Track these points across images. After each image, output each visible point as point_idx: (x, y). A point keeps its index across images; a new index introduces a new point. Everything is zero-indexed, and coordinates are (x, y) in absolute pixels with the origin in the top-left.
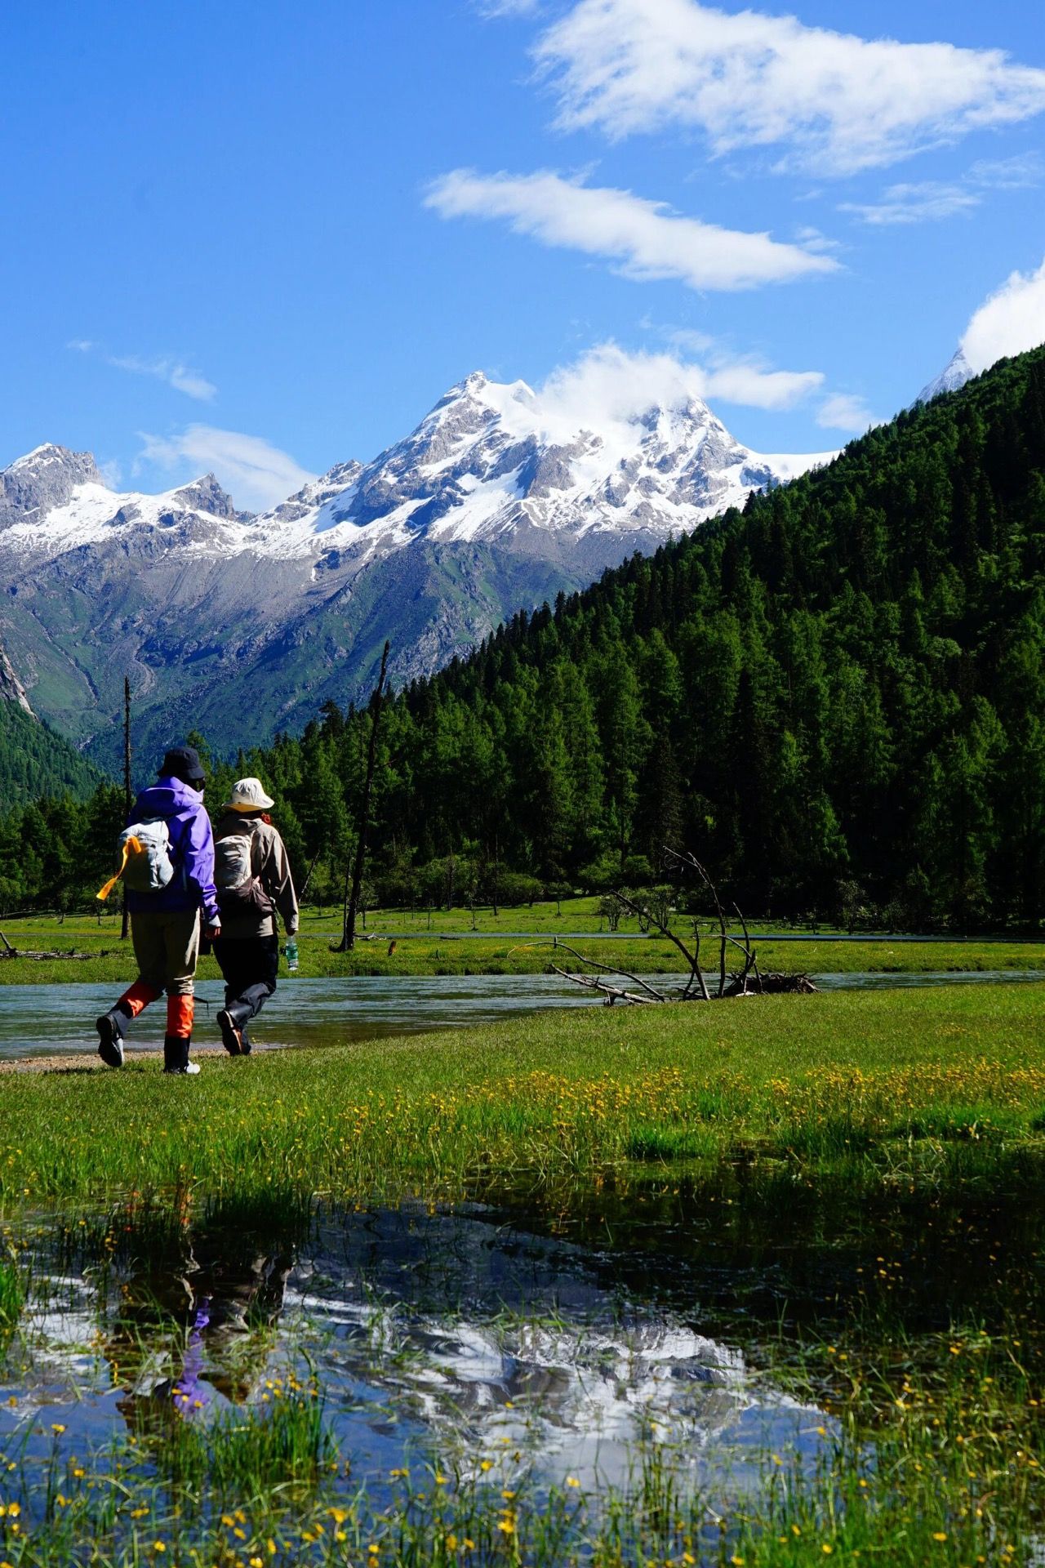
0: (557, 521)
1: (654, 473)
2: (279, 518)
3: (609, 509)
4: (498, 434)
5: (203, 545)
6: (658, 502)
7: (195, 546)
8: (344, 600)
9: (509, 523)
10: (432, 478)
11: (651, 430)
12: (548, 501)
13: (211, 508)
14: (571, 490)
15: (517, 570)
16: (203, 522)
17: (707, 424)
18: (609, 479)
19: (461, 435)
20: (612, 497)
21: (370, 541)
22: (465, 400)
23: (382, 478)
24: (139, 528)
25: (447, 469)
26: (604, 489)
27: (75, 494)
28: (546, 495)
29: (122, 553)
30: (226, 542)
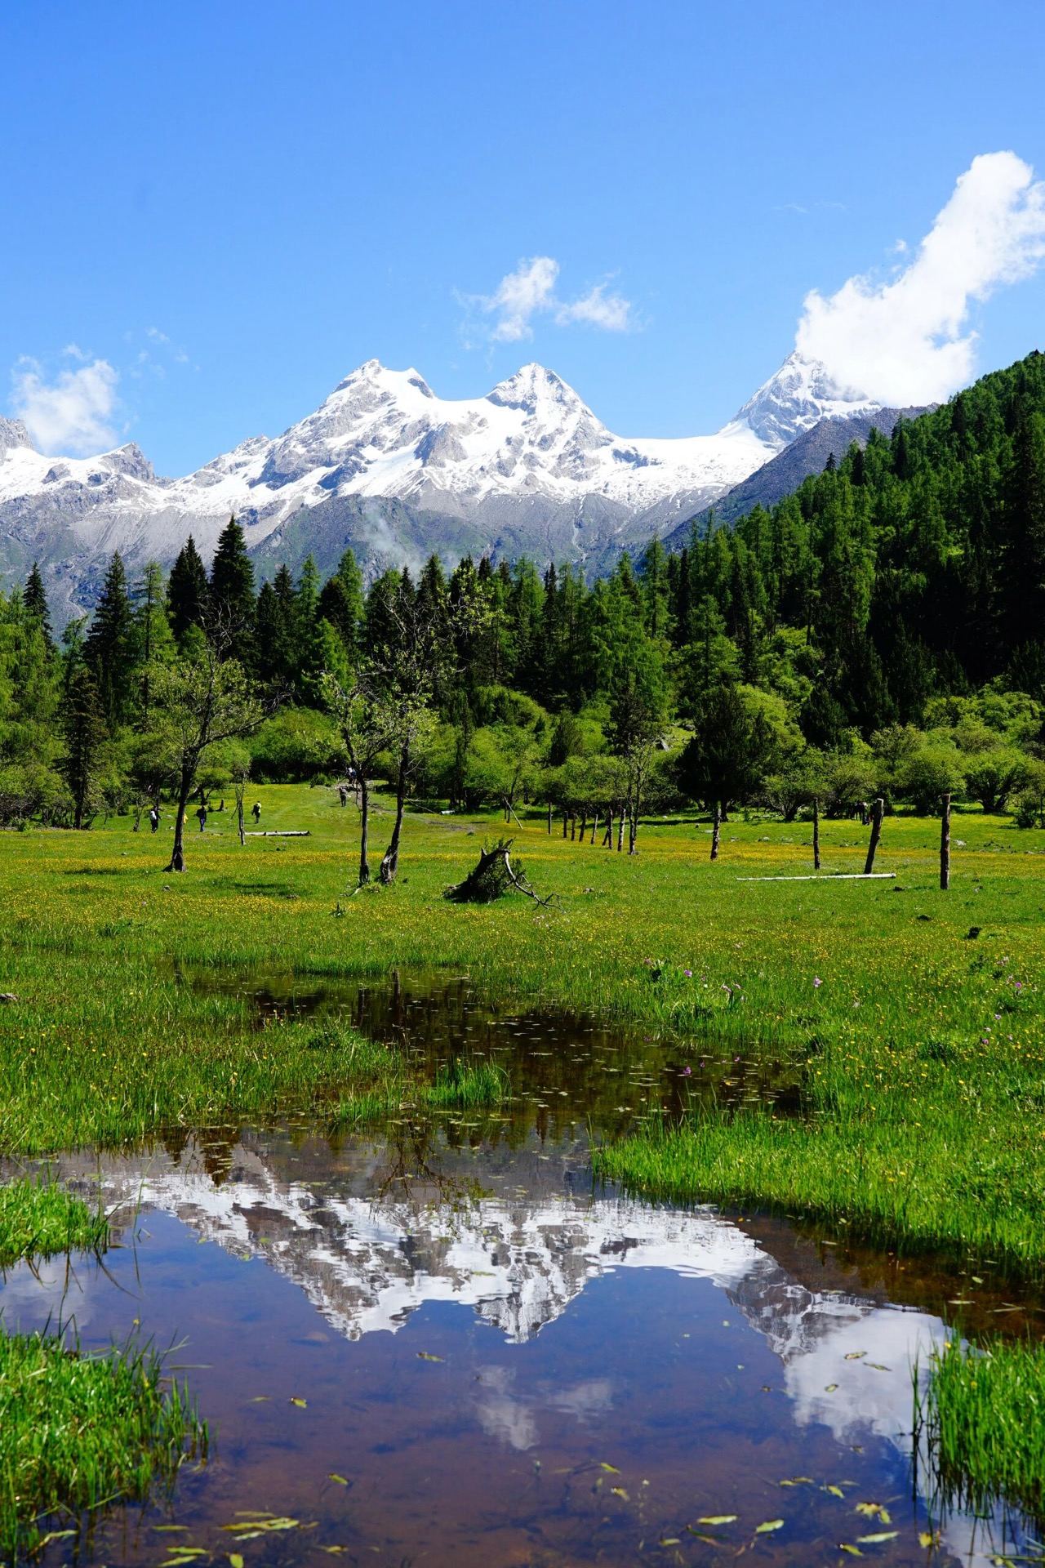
0: (456, 487)
1: (536, 450)
2: (196, 483)
3: (501, 478)
4: (395, 413)
5: (129, 502)
6: (542, 475)
7: (120, 502)
8: (275, 544)
9: (413, 487)
10: (337, 449)
11: (529, 414)
12: (444, 470)
13: (134, 472)
14: (463, 462)
15: (429, 524)
16: (129, 483)
17: (579, 410)
18: (498, 452)
19: (361, 413)
20: (503, 468)
21: (284, 502)
22: (365, 383)
23: (291, 448)
24: (69, 486)
25: (351, 442)
26: (495, 461)
27: (8, 456)
28: (442, 465)
29: (54, 506)
30: (149, 502)
